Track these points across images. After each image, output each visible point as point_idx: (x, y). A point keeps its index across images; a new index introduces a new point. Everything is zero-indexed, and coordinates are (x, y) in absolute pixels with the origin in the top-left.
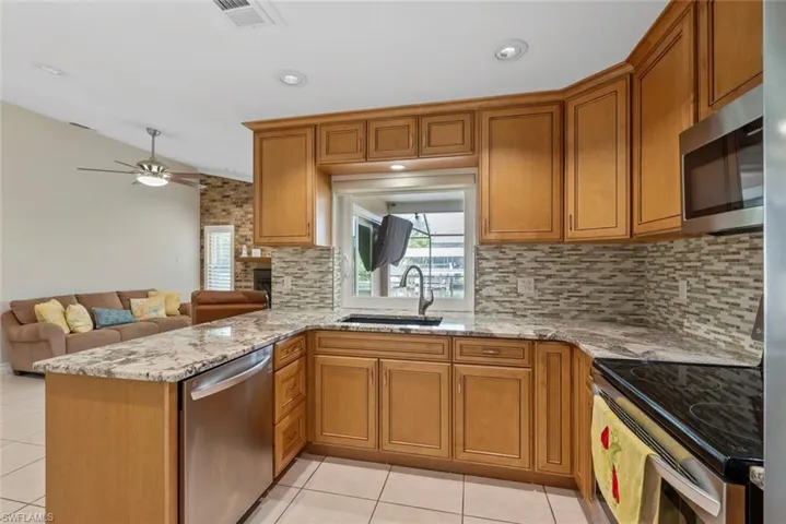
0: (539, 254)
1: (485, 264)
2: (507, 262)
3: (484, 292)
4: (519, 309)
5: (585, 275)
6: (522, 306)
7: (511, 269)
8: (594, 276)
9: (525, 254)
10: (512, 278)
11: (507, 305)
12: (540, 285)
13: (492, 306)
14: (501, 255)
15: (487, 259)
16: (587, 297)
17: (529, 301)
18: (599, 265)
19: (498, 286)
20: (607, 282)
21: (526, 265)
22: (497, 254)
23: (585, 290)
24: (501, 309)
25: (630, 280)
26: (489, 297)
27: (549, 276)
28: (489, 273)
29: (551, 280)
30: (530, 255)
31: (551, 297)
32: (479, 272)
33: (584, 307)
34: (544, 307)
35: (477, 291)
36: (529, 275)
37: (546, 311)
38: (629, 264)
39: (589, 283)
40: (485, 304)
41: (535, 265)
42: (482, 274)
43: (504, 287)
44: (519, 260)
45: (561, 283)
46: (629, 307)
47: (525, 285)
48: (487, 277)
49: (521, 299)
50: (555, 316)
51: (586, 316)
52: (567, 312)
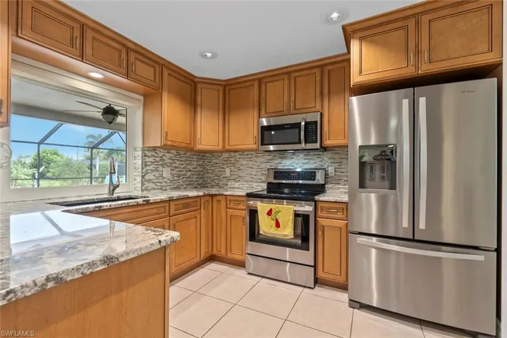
0: (172, 155)
1: (147, 159)
2: (158, 159)
3: (146, 177)
4: (164, 186)
5: (188, 167)
6: (165, 184)
7: (160, 163)
8: (191, 168)
9: (166, 154)
10: (160, 168)
11: (159, 184)
12: (173, 172)
13: (151, 185)
14: (155, 155)
15: (148, 156)
16: (189, 177)
17: (169, 182)
18: (193, 163)
19: (154, 173)
20: (195, 170)
21: (167, 161)
22: (153, 153)
23: (189, 174)
24: (156, 187)
25: (201, 169)
26: (149, 181)
27: (176, 167)
28: (150, 165)
29: (176, 170)
30: (168, 155)
31: (176, 178)
32: (144, 164)
33: (188, 182)
34: (174, 184)
35: (143, 177)
36: (168, 166)
37: (175, 186)
38: (201, 163)
39: (190, 171)
40: (147, 184)
41: (171, 161)
42: (146, 166)
43: (157, 174)
44: (164, 158)
45: (181, 171)
46: (201, 181)
47: (166, 173)
48: (148, 168)
49: (165, 180)
50: (178, 188)
51: (189, 186)
52: (182, 185)
